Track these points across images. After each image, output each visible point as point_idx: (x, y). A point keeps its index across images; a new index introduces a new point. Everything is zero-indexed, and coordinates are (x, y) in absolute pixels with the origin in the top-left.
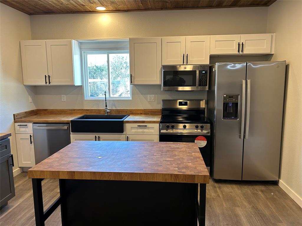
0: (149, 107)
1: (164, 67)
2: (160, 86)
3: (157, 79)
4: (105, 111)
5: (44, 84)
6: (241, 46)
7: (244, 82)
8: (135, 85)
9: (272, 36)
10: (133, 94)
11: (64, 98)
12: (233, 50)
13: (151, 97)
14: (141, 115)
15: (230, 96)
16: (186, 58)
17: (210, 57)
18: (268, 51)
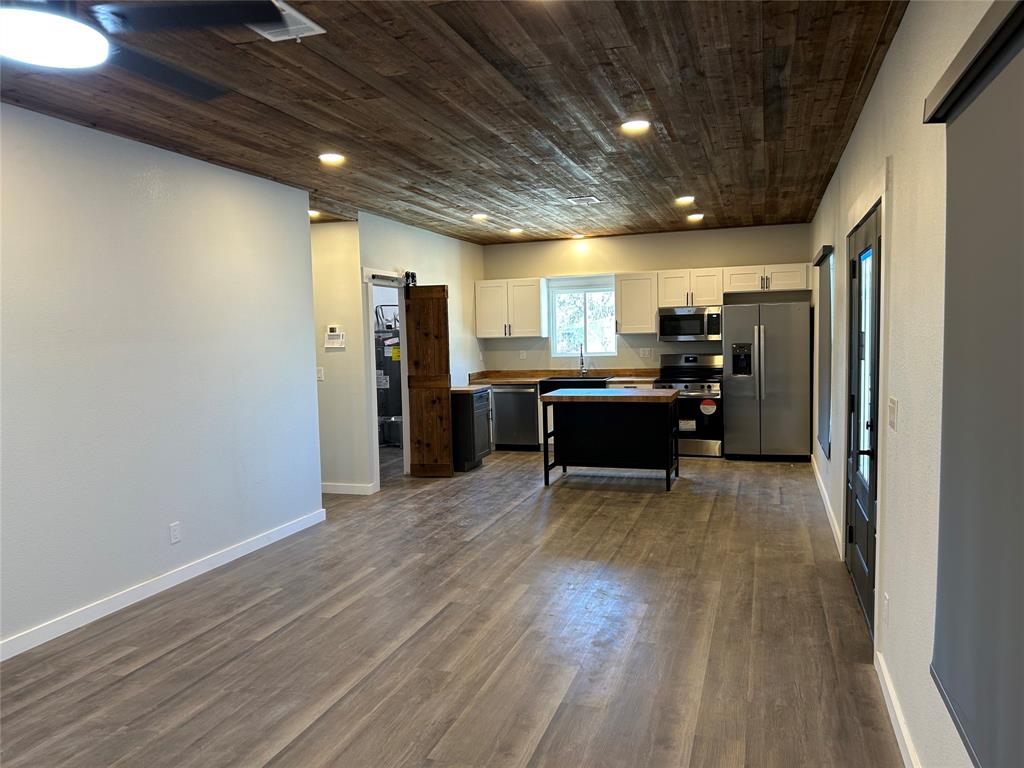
0: (642, 366)
1: (661, 310)
2: (656, 334)
3: (652, 326)
4: (579, 372)
5: (503, 335)
6: (765, 281)
7: (756, 327)
8: (621, 334)
9: (807, 267)
10: (619, 347)
11: (524, 354)
12: (754, 286)
13: (645, 351)
14: (630, 376)
15: (741, 346)
16: (690, 297)
17: (724, 295)
18: (804, 287)
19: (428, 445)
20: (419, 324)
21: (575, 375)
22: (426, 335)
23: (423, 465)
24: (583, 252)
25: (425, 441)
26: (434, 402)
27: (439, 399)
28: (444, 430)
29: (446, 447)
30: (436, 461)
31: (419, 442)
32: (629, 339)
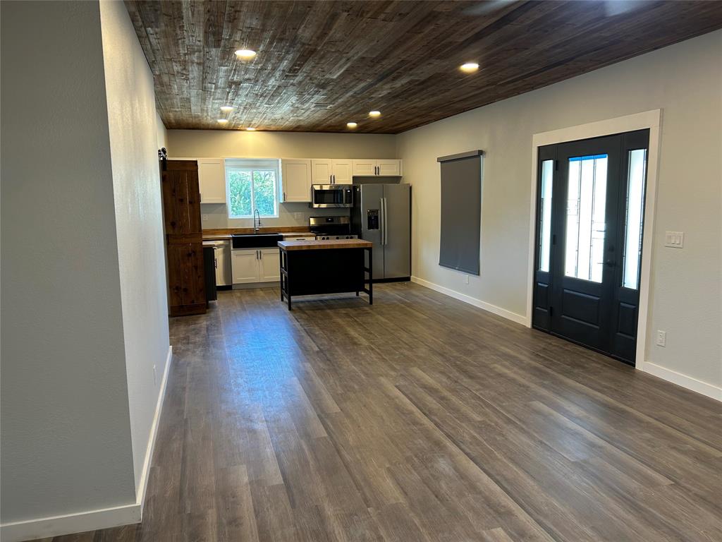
0: (296, 225)
3: (307, 198)
6: (377, 169)
7: (382, 200)
9: (400, 162)
10: (280, 212)
12: (371, 173)
14: (289, 232)
15: (372, 211)
16: (333, 178)
17: (353, 177)
18: (397, 175)
19: (185, 290)
20: (174, 191)
21: (248, 232)
22: (181, 200)
23: (182, 306)
24: (250, 141)
25: (183, 287)
26: (189, 255)
27: (194, 252)
28: (199, 277)
29: (201, 290)
30: (193, 302)
31: (177, 288)
32: (288, 206)
